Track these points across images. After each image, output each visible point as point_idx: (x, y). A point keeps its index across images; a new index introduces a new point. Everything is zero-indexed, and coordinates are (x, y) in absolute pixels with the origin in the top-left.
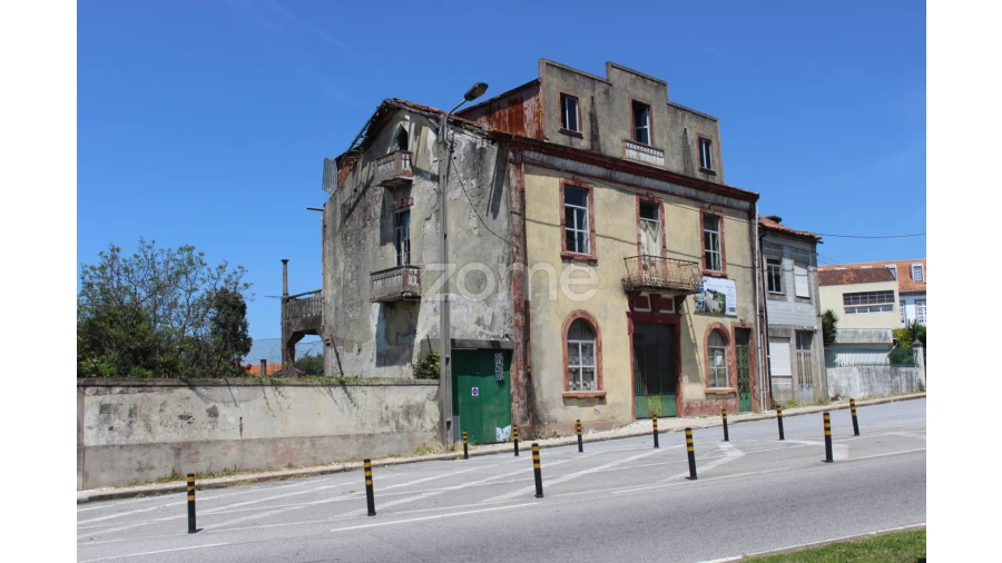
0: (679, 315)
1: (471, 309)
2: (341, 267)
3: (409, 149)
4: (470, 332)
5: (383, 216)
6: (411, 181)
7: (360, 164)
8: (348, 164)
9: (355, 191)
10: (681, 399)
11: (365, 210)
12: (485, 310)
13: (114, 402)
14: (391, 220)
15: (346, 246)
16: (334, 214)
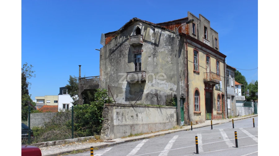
0: (213, 90)
1: (167, 86)
2: (109, 69)
3: (142, 34)
4: (167, 92)
5: (129, 54)
6: (142, 44)
7: (118, 37)
8: (113, 36)
9: (116, 45)
10: (213, 114)
11: (121, 52)
12: (173, 86)
13: (119, 111)
14: (133, 56)
15: (111, 63)
16: (106, 52)
